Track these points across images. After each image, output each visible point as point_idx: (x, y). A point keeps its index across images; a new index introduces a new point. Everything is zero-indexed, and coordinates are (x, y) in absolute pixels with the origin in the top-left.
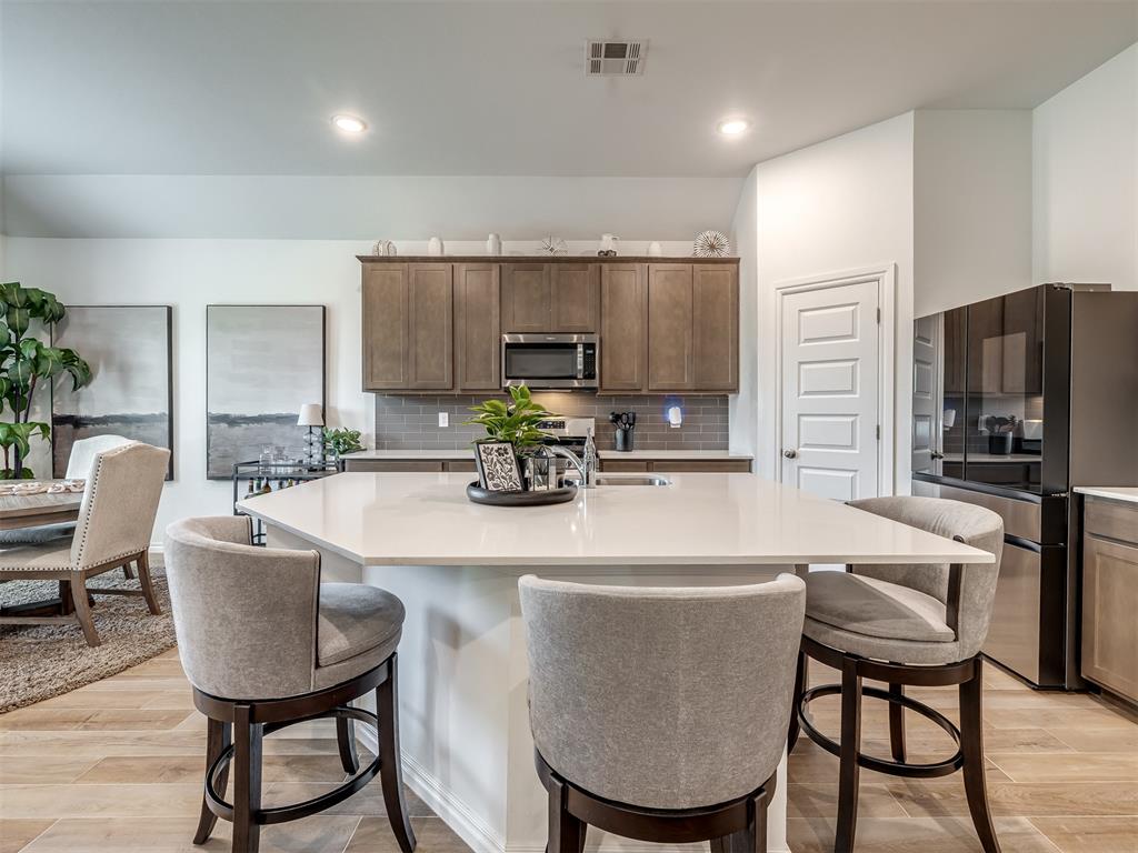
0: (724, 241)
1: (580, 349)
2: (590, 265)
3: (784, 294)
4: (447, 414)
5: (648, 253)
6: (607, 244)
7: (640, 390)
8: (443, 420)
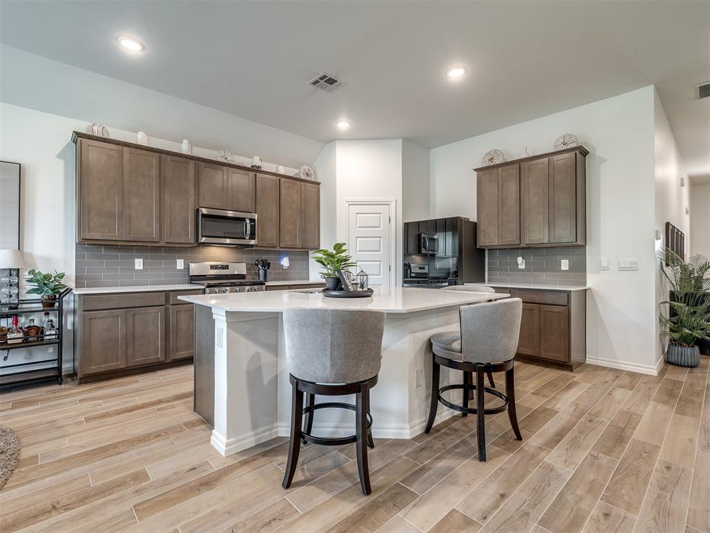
0: (312, 172)
1: (248, 221)
2: (250, 173)
3: (349, 205)
4: (142, 260)
5: (277, 170)
6: (256, 161)
7: (275, 247)
8: (139, 264)
